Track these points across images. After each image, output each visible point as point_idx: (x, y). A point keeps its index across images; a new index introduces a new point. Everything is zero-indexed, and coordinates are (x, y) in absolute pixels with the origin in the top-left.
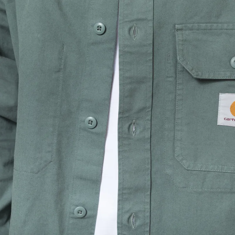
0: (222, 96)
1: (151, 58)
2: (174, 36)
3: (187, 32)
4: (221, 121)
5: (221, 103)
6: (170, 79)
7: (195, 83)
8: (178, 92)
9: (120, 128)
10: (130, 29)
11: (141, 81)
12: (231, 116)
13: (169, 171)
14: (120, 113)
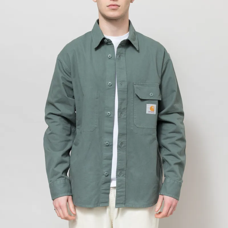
0: (147, 105)
1: (127, 93)
2: (134, 87)
3: (137, 85)
4: (147, 112)
5: (147, 107)
6: (132, 99)
7: (139, 101)
8: (135, 103)
9: (118, 114)
10: (120, 84)
11: (124, 100)
12: (150, 111)
13: (132, 128)
14: (118, 109)
